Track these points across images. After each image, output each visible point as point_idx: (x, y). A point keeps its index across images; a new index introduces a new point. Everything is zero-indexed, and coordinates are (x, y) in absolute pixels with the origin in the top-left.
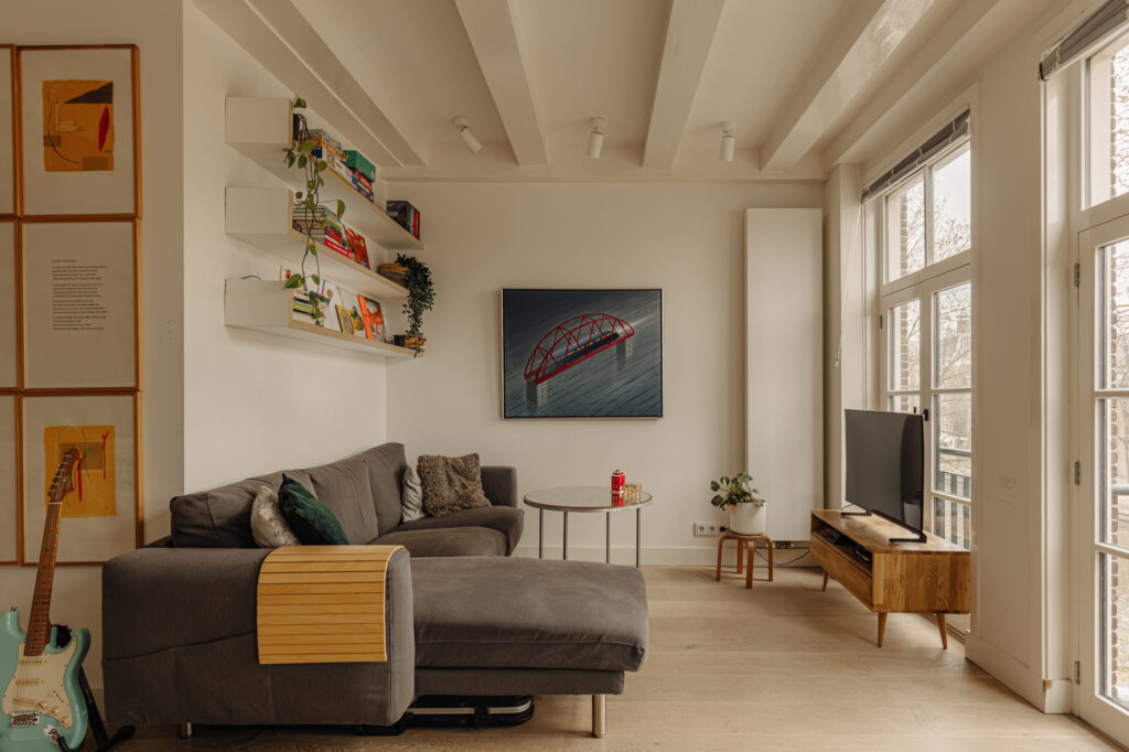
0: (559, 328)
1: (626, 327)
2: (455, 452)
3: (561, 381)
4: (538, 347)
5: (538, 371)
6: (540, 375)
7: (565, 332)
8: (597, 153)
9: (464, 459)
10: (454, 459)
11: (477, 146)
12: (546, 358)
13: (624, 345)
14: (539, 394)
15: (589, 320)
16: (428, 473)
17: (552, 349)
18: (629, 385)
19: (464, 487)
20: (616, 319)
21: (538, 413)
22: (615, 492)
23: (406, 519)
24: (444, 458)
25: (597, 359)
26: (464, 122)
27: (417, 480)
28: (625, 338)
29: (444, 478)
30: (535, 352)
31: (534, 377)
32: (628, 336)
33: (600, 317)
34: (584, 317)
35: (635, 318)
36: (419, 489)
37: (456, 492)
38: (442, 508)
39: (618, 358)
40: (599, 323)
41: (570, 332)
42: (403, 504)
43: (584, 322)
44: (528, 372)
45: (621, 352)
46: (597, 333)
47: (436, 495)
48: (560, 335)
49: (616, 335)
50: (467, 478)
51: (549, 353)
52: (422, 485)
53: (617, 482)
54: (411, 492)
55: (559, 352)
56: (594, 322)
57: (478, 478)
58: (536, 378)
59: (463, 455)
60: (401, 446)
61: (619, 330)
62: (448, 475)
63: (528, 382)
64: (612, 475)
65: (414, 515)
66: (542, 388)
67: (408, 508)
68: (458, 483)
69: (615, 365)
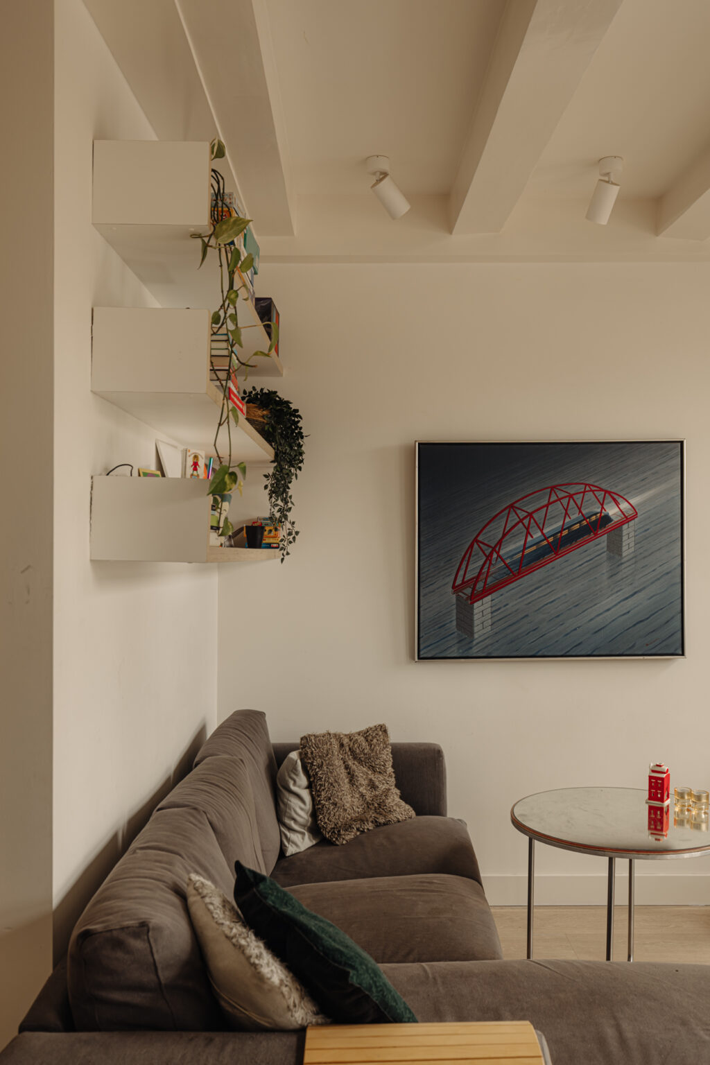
0: (512, 506)
1: (624, 506)
2: (352, 724)
3: (512, 597)
4: (476, 540)
5: (477, 579)
6: (480, 586)
7: (522, 515)
8: (604, 218)
9: (366, 734)
10: (350, 737)
11: (402, 206)
12: (489, 557)
13: (621, 536)
14: (477, 618)
15: (561, 495)
16: (320, 766)
17: (500, 542)
18: (630, 602)
19: (373, 786)
20: (606, 492)
21: (474, 652)
22: (656, 803)
23: (291, 850)
24: (338, 737)
25: (575, 558)
26: (384, 165)
27: (303, 780)
28: (622, 523)
29: (343, 773)
30: (471, 546)
31: (468, 591)
32: (627, 519)
33: (581, 488)
34: (553, 488)
35: (639, 490)
36: (305, 794)
37: (362, 796)
38: (348, 827)
39: (609, 558)
40: (578, 498)
41: (530, 515)
42: (280, 821)
43: (554, 498)
44: (459, 582)
45: (615, 547)
46: (575, 516)
47: (335, 804)
48: (513, 519)
49: (607, 519)
50: (373, 768)
51: (494, 549)
52: (310, 787)
53: (658, 786)
54: (294, 802)
55: (512, 547)
56: (571, 496)
57: (390, 770)
58: (471, 592)
59: (363, 728)
60: (262, 715)
61: (612, 511)
62: (347, 767)
63: (458, 598)
64: (648, 773)
65: (301, 843)
66: (482, 609)
67: (290, 829)
68: (363, 781)
69: (605, 568)
